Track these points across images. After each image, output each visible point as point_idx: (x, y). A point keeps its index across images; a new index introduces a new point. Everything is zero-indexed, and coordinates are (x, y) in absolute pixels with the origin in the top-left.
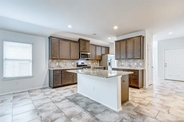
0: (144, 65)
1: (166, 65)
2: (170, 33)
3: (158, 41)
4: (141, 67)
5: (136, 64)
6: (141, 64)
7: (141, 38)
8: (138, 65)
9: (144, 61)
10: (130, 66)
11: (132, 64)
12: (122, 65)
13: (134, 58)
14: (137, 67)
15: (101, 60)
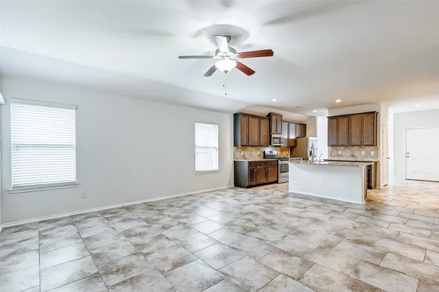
0: (377, 155)
1: (408, 155)
2: (417, 105)
3: (394, 114)
4: (372, 157)
5: (363, 153)
6: (372, 153)
7: (373, 115)
8: (368, 154)
9: (378, 149)
10: (353, 156)
11: (356, 153)
12: (338, 154)
13: (361, 145)
14: (367, 157)
15: (295, 147)
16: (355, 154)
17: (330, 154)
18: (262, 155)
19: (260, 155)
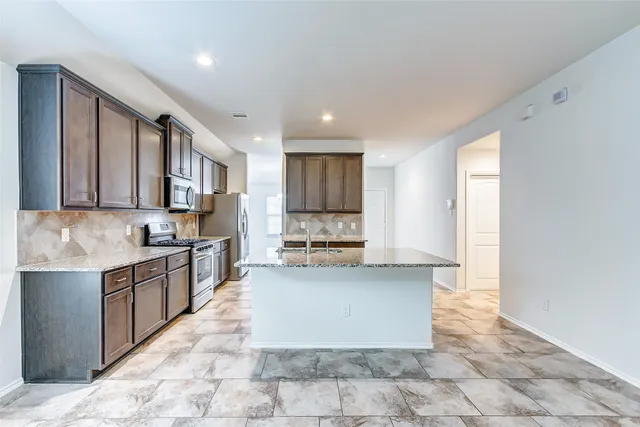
0: (359, 229)
4: (354, 234)
5: (340, 225)
6: (353, 226)
8: (347, 226)
9: (361, 219)
10: (325, 231)
11: (329, 226)
12: (302, 231)
14: (345, 234)
15: (211, 212)
16: (327, 227)
17: (287, 229)
18: (139, 236)
19: (130, 239)
